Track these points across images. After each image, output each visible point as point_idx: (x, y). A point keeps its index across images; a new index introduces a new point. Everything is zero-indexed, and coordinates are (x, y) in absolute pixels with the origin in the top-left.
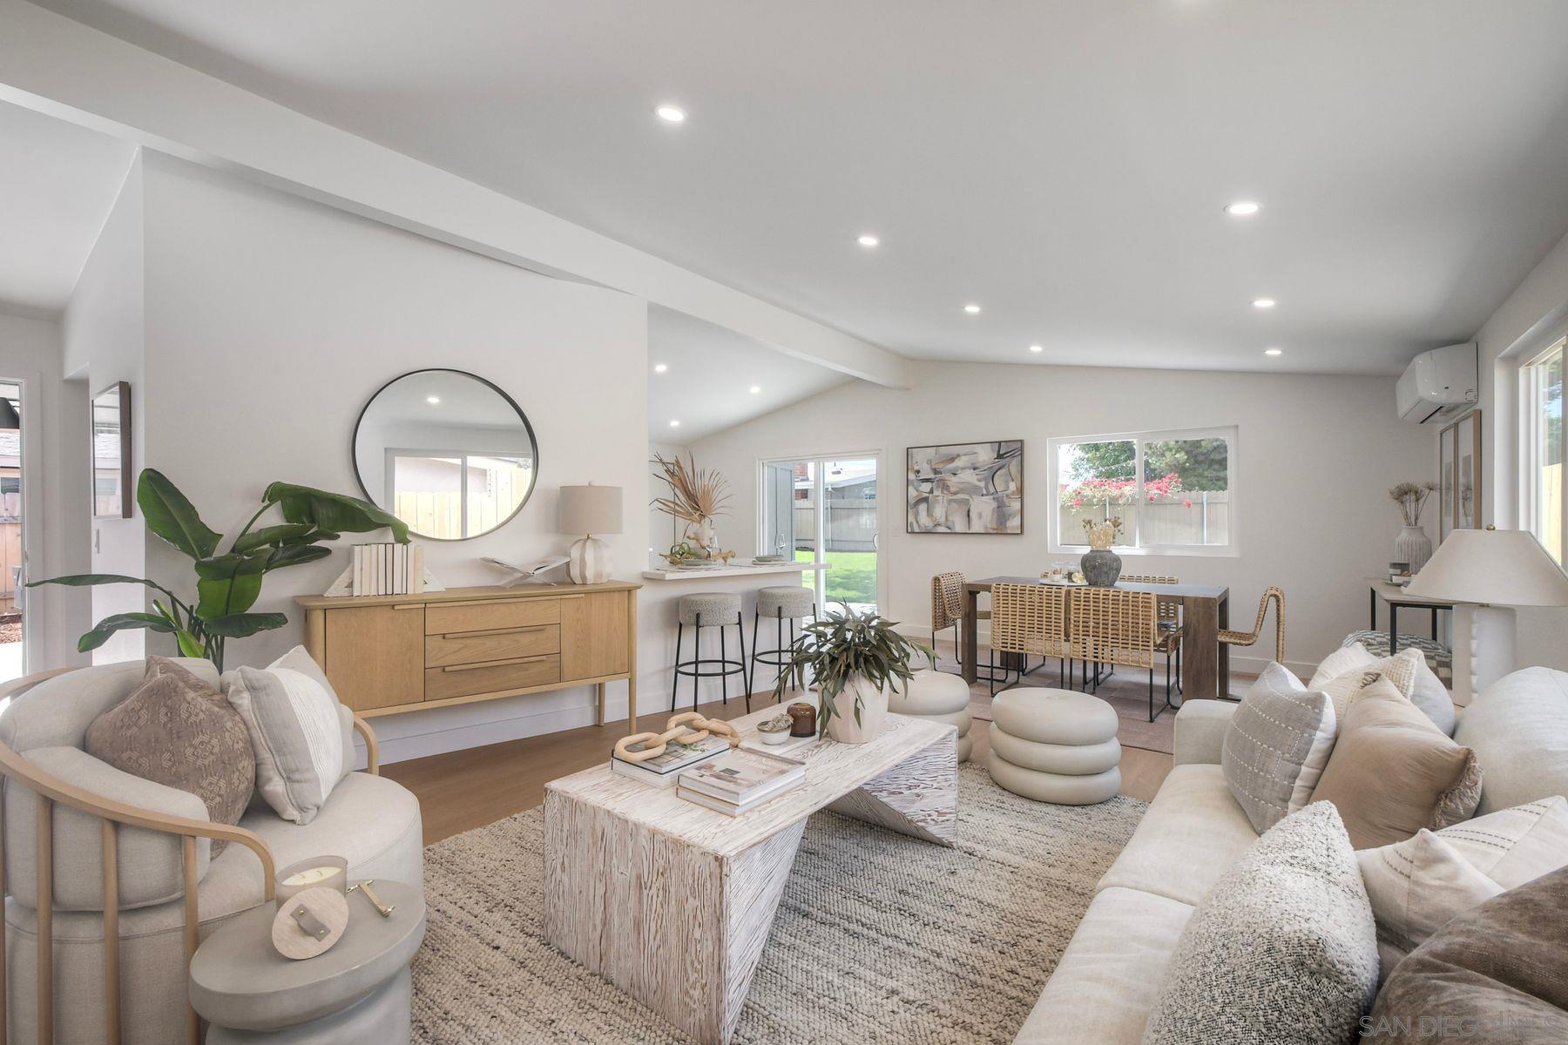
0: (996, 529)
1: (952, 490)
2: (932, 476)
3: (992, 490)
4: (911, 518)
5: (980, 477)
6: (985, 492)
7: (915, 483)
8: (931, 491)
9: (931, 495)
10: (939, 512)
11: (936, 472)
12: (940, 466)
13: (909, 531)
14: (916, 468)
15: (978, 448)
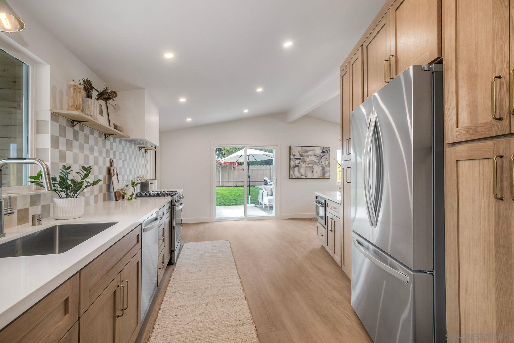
0: (322, 177)
1: (307, 163)
2: (300, 157)
3: (321, 163)
4: (292, 173)
5: (317, 159)
6: (318, 164)
7: (293, 160)
8: (300, 163)
9: (299, 164)
10: (302, 171)
11: (301, 156)
12: (303, 154)
13: (291, 178)
14: (294, 154)
15: (316, 148)
